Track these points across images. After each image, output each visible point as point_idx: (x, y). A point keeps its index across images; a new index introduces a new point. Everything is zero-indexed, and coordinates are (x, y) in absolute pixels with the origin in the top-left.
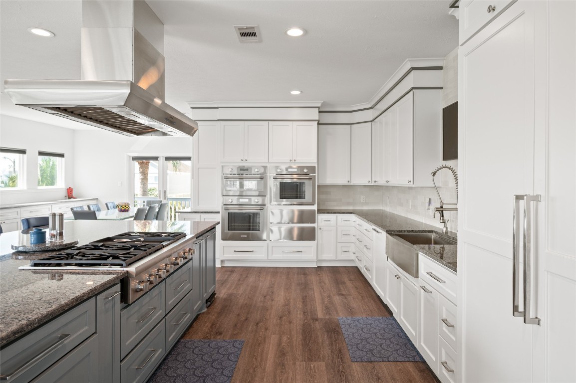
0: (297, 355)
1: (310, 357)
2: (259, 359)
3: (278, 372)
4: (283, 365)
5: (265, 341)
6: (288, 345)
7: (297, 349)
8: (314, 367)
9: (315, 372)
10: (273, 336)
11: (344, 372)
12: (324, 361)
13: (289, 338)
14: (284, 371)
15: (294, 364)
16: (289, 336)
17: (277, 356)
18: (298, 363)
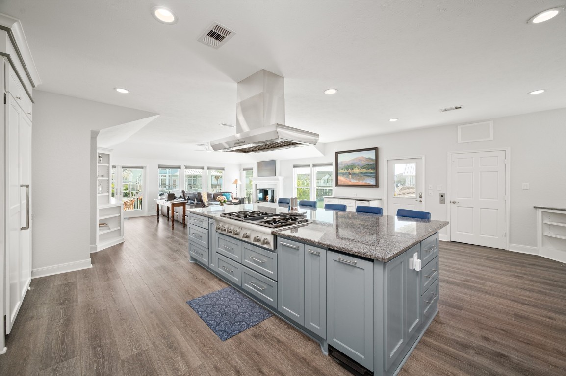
0: (155, 352)
1: (140, 357)
2: (190, 333)
3: (165, 332)
4: (164, 338)
5: (202, 352)
6: (172, 360)
7: (160, 360)
8: (132, 350)
9: (130, 346)
10: (199, 363)
11: (98, 358)
12: (122, 361)
13: (178, 370)
14: (161, 334)
15: (154, 344)
16: (180, 373)
17: (176, 342)
18: (151, 345)
